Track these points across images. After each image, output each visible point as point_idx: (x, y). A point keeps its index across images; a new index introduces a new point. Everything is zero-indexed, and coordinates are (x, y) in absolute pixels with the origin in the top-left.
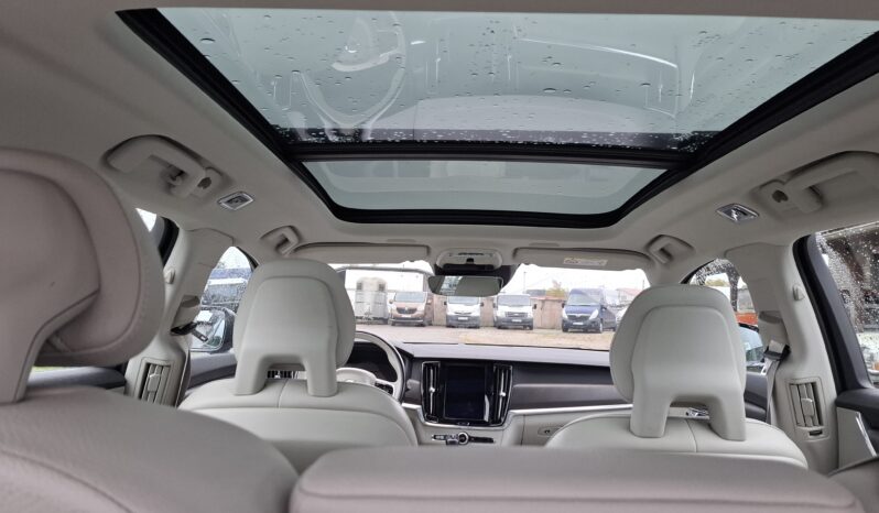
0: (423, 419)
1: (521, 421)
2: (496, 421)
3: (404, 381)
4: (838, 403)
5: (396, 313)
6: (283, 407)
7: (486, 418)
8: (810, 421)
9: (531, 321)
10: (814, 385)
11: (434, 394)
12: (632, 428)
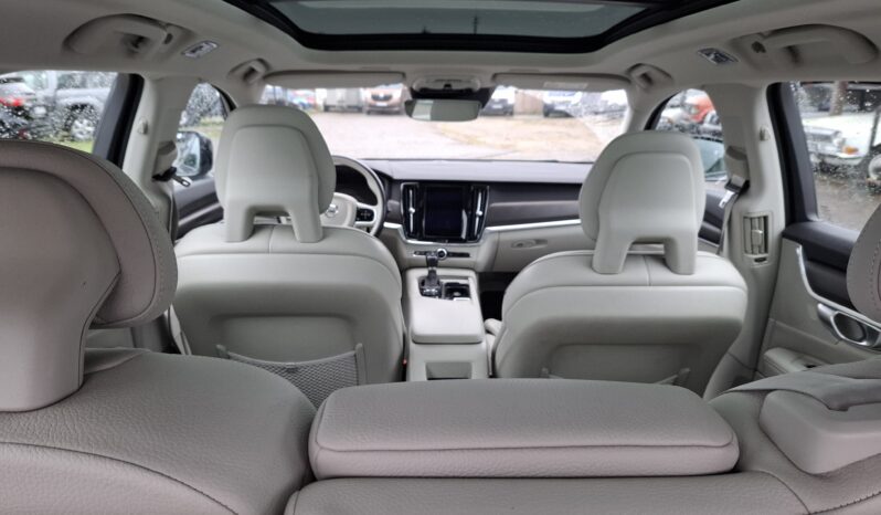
0: (404, 238)
1: (496, 237)
2: (473, 237)
3: (384, 203)
4: (784, 235)
5: (371, 101)
6: (273, 252)
7: (464, 236)
8: (756, 250)
9: (512, 107)
10: (765, 218)
11: (414, 214)
12: (594, 266)
